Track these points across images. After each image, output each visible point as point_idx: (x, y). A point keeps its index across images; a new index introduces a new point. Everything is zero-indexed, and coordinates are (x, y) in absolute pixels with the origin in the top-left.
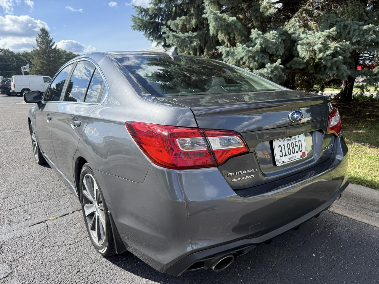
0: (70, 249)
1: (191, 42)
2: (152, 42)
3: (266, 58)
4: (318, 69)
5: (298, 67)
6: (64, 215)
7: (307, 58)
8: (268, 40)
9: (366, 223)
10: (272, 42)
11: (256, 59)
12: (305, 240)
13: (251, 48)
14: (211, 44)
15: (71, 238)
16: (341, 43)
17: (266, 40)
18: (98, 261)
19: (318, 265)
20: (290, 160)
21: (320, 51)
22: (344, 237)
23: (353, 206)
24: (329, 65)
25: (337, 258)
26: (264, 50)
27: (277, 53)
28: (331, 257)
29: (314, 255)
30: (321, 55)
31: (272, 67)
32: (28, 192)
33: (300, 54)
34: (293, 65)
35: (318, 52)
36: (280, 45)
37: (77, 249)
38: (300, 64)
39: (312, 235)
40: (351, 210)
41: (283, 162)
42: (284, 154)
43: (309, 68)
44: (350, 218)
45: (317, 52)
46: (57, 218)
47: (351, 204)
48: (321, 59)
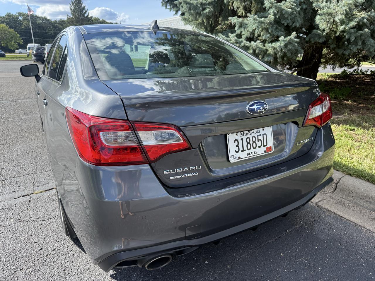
0: (41, 225)
1: (204, 9)
2: (170, 11)
3: (281, 30)
4: (341, 43)
5: (317, 41)
6: (49, 190)
7: (327, 30)
8: (283, 10)
9: (354, 223)
10: (287, 12)
11: (270, 31)
12: (279, 236)
13: (263, 19)
14: (226, 12)
15: (47, 214)
16: (369, 13)
17: (280, 11)
18: (63, 240)
19: (282, 266)
20: (249, 156)
21: (343, 22)
22: (323, 237)
23: (347, 202)
24: (353, 39)
25: (306, 260)
26: (277, 22)
27: (293, 25)
28: (300, 257)
29: (282, 255)
30: (343, 27)
31: (286, 41)
32: (25, 163)
33: (320, 26)
34: (313, 38)
35: (340, 23)
36: (298, 15)
37: (47, 226)
38: (319, 36)
39: (287, 231)
40: (343, 206)
41: (239, 158)
42: (241, 149)
43: (330, 42)
44: (338, 215)
45: (339, 24)
46: (41, 192)
47: (345, 199)
48: (343, 31)
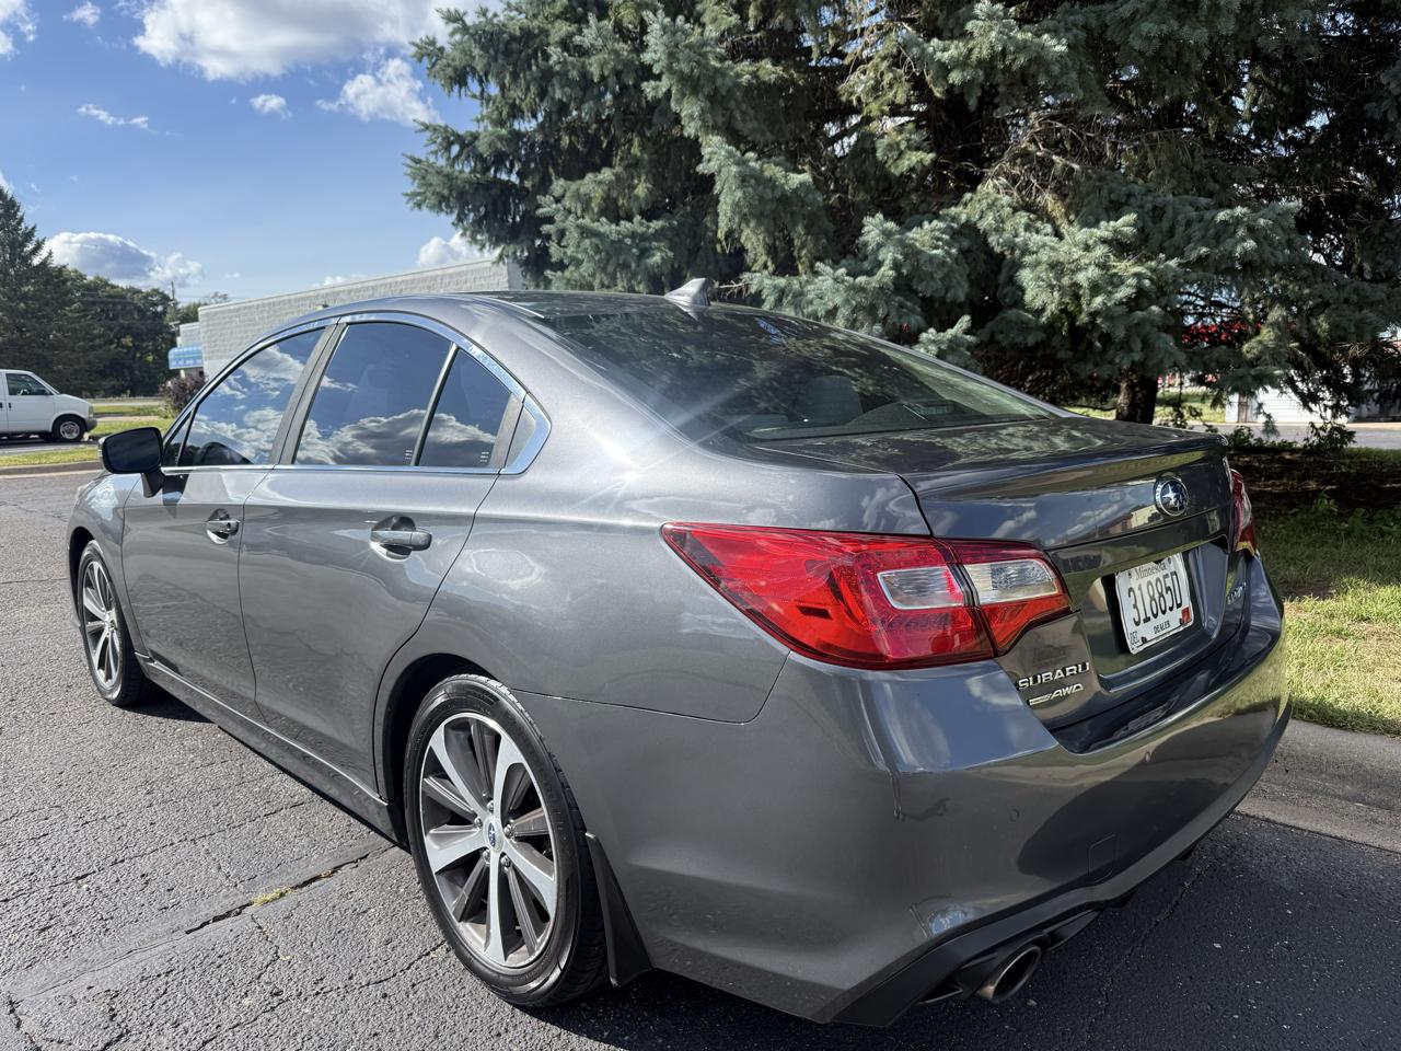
0: (385, 996)
1: (645, 253)
2: (481, 249)
3: (912, 311)
4: (1082, 347)
5: (1019, 339)
6: (306, 883)
7: (1052, 308)
8: (920, 252)
9: (1335, 837)
10: (932, 258)
11: (881, 313)
12: (1174, 903)
13: (861, 279)
14: (708, 263)
15: (373, 959)
16: (1153, 263)
17: (911, 253)
18: (510, 1028)
19: (1241, 974)
20: (1158, 634)
21: (1095, 289)
22: (1285, 882)
23: (1277, 788)
24: (1120, 333)
25: (1289, 948)
26: (903, 285)
27: (949, 295)
28: (1270, 945)
29: (1218, 946)
30: (1098, 300)
31: (941, 342)
32: (121, 809)
33: (1028, 297)
34: (1002, 333)
35: (1087, 291)
36: (956, 267)
37: (411, 996)
38: (1025, 327)
39: (1186, 884)
40: (1273, 800)
41: (1144, 640)
42: (1143, 617)
43: (1056, 341)
44: (1281, 824)
45: (1085, 292)
46: (282, 895)
47: (1269, 781)
48: (1094, 315)
